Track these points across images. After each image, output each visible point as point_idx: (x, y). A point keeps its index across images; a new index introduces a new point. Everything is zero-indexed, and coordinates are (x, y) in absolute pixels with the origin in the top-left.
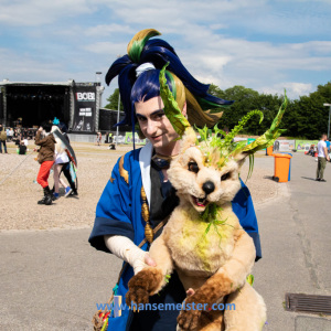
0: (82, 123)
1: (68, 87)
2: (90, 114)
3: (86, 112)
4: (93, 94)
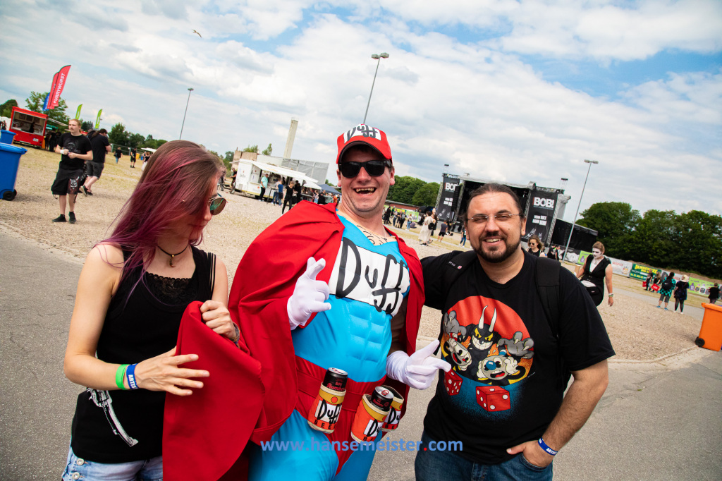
0: (533, 231)
1: (527, 190)
2: (544, 223)
3: (540, 220)
4: (553, 201)
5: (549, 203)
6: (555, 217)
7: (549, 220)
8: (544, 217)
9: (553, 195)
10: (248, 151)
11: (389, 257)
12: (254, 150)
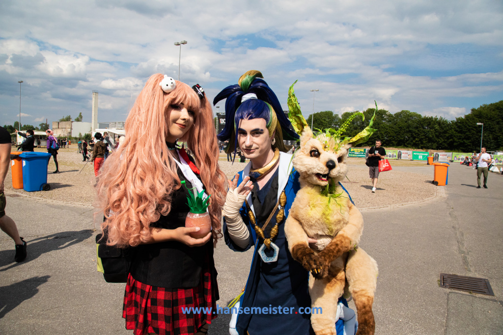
10: (62, 120)
12: (68, 119)
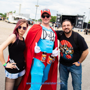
4: (82, 18)
5: (82, 19)
6: (83, 22)
7: (82, 22)
8: (81, 22)
9: (82, 17)
11: (51, 32)
